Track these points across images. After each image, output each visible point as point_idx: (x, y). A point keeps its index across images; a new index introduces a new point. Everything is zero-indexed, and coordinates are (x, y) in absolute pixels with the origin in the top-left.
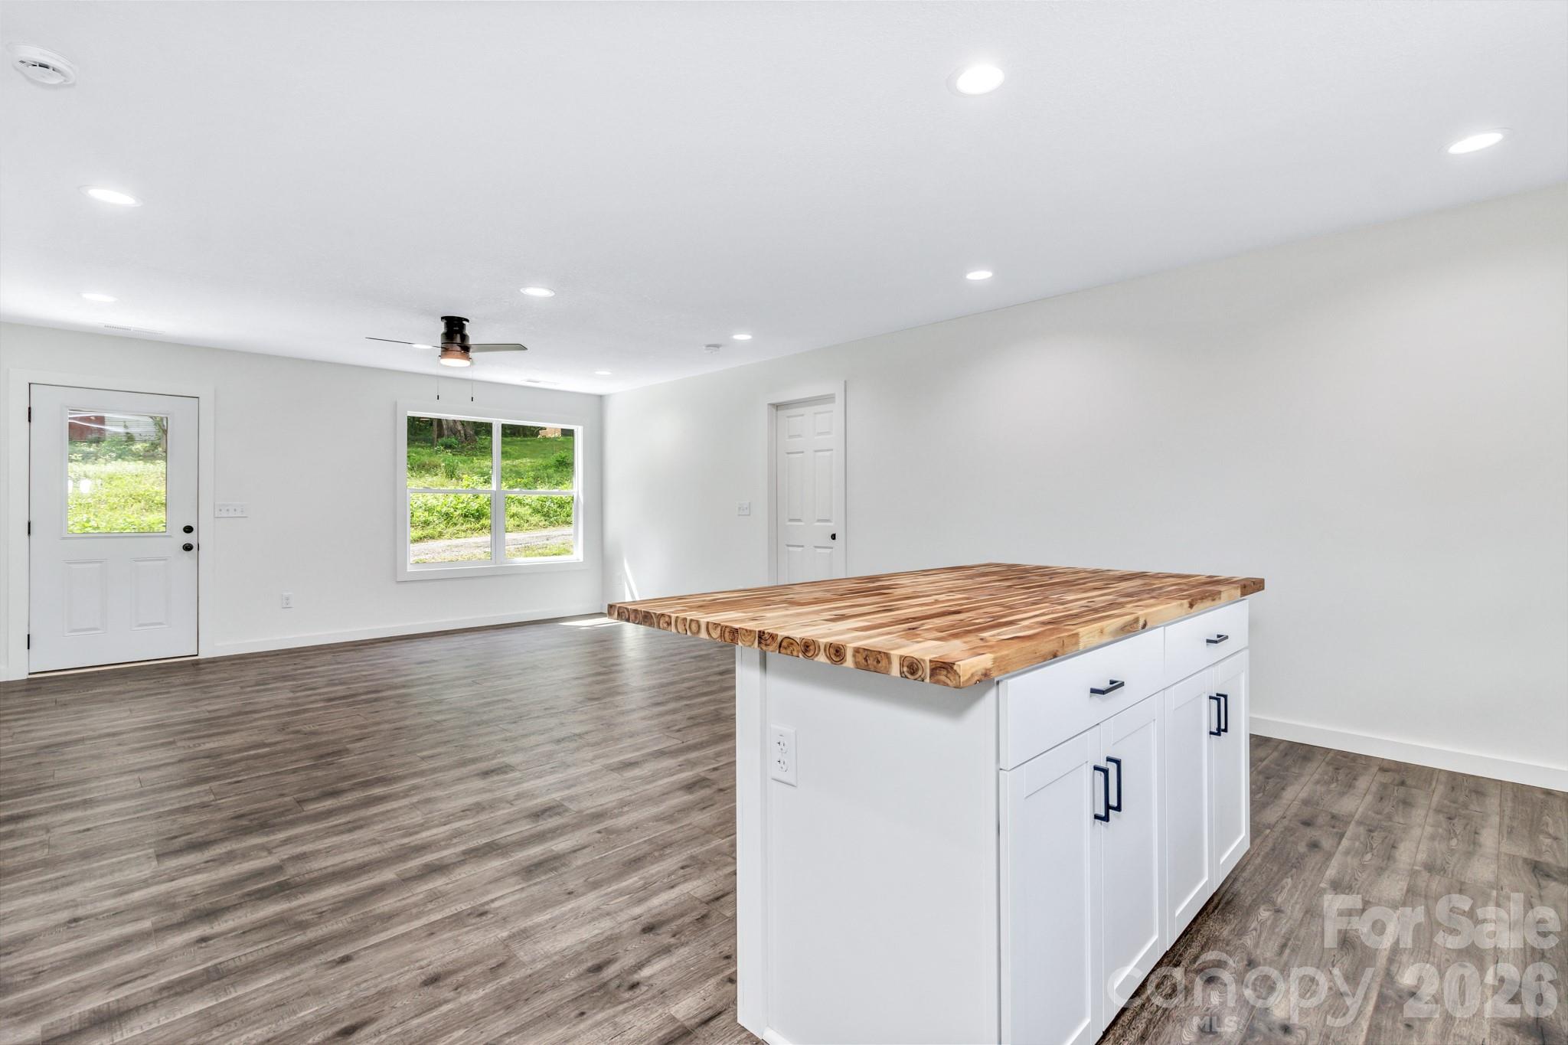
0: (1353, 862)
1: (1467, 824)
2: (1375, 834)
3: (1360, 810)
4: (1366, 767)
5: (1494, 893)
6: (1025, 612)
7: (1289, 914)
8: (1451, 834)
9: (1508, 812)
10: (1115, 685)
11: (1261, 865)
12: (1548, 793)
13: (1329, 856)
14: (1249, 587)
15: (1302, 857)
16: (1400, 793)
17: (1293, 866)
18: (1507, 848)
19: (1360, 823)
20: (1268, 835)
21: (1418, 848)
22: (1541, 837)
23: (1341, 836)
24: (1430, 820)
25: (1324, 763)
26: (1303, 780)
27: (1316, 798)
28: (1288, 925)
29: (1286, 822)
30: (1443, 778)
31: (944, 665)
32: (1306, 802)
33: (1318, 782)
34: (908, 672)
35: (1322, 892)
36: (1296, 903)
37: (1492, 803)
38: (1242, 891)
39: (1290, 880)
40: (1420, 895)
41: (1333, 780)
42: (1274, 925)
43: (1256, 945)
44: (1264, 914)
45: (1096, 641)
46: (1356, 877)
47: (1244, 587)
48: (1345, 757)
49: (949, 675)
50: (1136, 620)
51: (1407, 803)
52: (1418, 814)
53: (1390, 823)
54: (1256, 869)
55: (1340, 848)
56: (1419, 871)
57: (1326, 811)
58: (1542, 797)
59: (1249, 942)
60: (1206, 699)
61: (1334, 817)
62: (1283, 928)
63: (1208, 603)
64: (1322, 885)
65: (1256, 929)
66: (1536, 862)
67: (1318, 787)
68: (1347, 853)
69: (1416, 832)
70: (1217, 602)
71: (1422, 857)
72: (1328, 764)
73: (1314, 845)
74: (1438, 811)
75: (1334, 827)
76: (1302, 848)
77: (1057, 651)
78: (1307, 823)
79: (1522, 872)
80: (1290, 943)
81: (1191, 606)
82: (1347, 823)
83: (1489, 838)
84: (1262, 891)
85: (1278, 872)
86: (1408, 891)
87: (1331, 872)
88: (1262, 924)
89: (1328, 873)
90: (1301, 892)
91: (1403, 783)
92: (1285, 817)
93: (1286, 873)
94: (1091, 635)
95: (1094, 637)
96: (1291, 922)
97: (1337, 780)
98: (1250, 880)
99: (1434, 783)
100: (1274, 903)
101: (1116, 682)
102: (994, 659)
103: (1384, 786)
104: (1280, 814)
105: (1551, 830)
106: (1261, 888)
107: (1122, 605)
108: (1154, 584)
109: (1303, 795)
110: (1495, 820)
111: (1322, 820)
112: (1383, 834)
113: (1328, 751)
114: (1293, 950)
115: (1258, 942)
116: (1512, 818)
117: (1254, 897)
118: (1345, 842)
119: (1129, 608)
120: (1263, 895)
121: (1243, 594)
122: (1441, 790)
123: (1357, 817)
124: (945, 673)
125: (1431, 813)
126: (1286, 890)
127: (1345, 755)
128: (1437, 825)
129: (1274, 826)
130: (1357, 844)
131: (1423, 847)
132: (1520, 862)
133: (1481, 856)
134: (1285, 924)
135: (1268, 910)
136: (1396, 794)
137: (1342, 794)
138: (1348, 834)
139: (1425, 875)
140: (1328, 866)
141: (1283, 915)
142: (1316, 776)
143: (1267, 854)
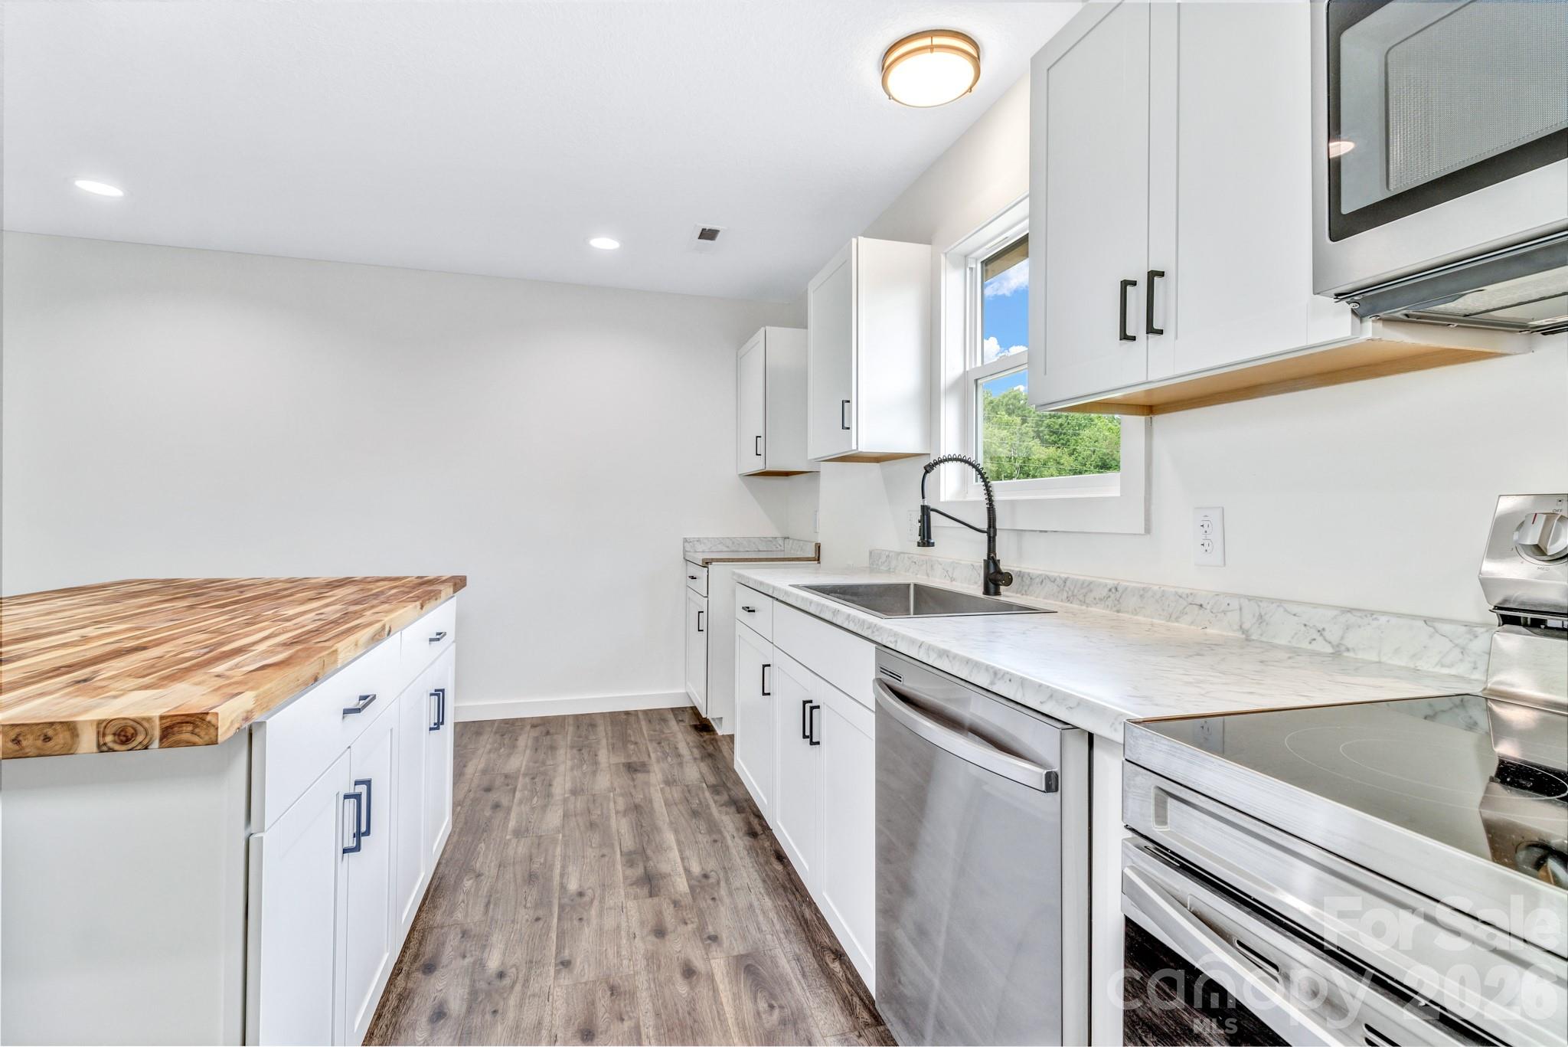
0: (525, 808)
1: (590, 751)
2: (536, 780)
3: (524, 763)
4: (522, 728)
5: (612, 794)
6: (247, 635)
7: (487, 874)
8: (582, 761)
9: (610, 734)
10: (367, 699)
11: (458, 841)
12: (627, 713)
13: (509, 810)
14: (459, 583)
15: (490, 819)
16: (547, 741)
17: (484, 831)
18: (614, 760)
19: (525, 775)
20: (460, 812)
21: (565, 780)
22: (629, 745)
23: (514, 790)
24: (569, 756)
25: (492, 734)
26: (480, 752)
27: (491, 765)
28: (488, 884)
29: (471, 795)
30: (571, 721)
31: (188, 719)
32: (484, 772)
33: (490, 752)
34: (115, 742)
35: (507, 844)
36: (491, 862)
37: (601, 729)
38: (446, 872)
39: (483, 844)
40: (572, 815)
41: (502, 745)
42: (477, 890)
43: (466, 916)
44: (468, 884)
45: (353, 655)
46: (530, 820)
47: (455, 585)
48: (507, 724)
49: (197, 730)
50: (383, 627)
51: (553, 748)
52: (561, 753)
53: (544, 768)
54: (455, 847)
55: (515, 800)
56: (568, 798)
57: (501, 774)
58: (625, 717)
59: (459, 915)
60: (426, 697)
61: (506, 776)
62: (485, 890)
63: (433, 603)
64: (508, 837)
65: (463, 901)
66: (629, 763)
67: (492, 755)
68: (521, 802)
69: (561, 768)
70: (439, 601)
71: (568, 786)
72: (496, 733)
73: (497, 806)
74: (572, 747)
75: (508, 785)
76: (488, 813)
77: (318, 673)
78: (488, 790)
79: (623, 774)
80: (492, 900)
81: (422, 607)
82: (517, 778)
83: (603, 756)
84: (463, 863)
85: (473, 841)
86: (564, 816)
87: (512, 824)
88: (468, 893)
89: (510, 826)
90: (493, 851)
91: (548, 733)
92: (470, 791)
93: (480, 839)
94: (346, 650)
95: (350, 651)
96: (490, 880)
97: (504, 744)
98: (451, 859)
99: (566, 727)
100: (474, 871)
101: (368, 696)
102: (256, 696)
103: (536, 739)
104: (466, 789)
105: (633, 739)
106: (461, 862)
107: (359, 614)
108: (372, 589)
109: (481, 766)
110: (604, 742)
111: (499, 781)
112: (542, 777)
113: (493, 721)
114: (495, 905)
115: (467, 912)
116: (612, 738)
117: (457, 872)
118: (518, 795)
119: (369, 615)
120: (464, 867)
121: (455, 592)
122: (571, 729)
123: (522, 772)
124: (190, 728)
125: (568, 751)
126: (482, 854)
127: (506, 722)
128: (573, 758)
129: (463, 802)
130: (526, 792)
131: (568, 778)
132: (621, 766)
133: (601, 771)
134: (486, 883)
135: (471, 879)
136: (545, 743)
137: (509, 755)
138: (519, 786)
139: (572, 798)
140: (509, 820)
141: (483, 877)
142: (489, 747)
143: (462, 829)
